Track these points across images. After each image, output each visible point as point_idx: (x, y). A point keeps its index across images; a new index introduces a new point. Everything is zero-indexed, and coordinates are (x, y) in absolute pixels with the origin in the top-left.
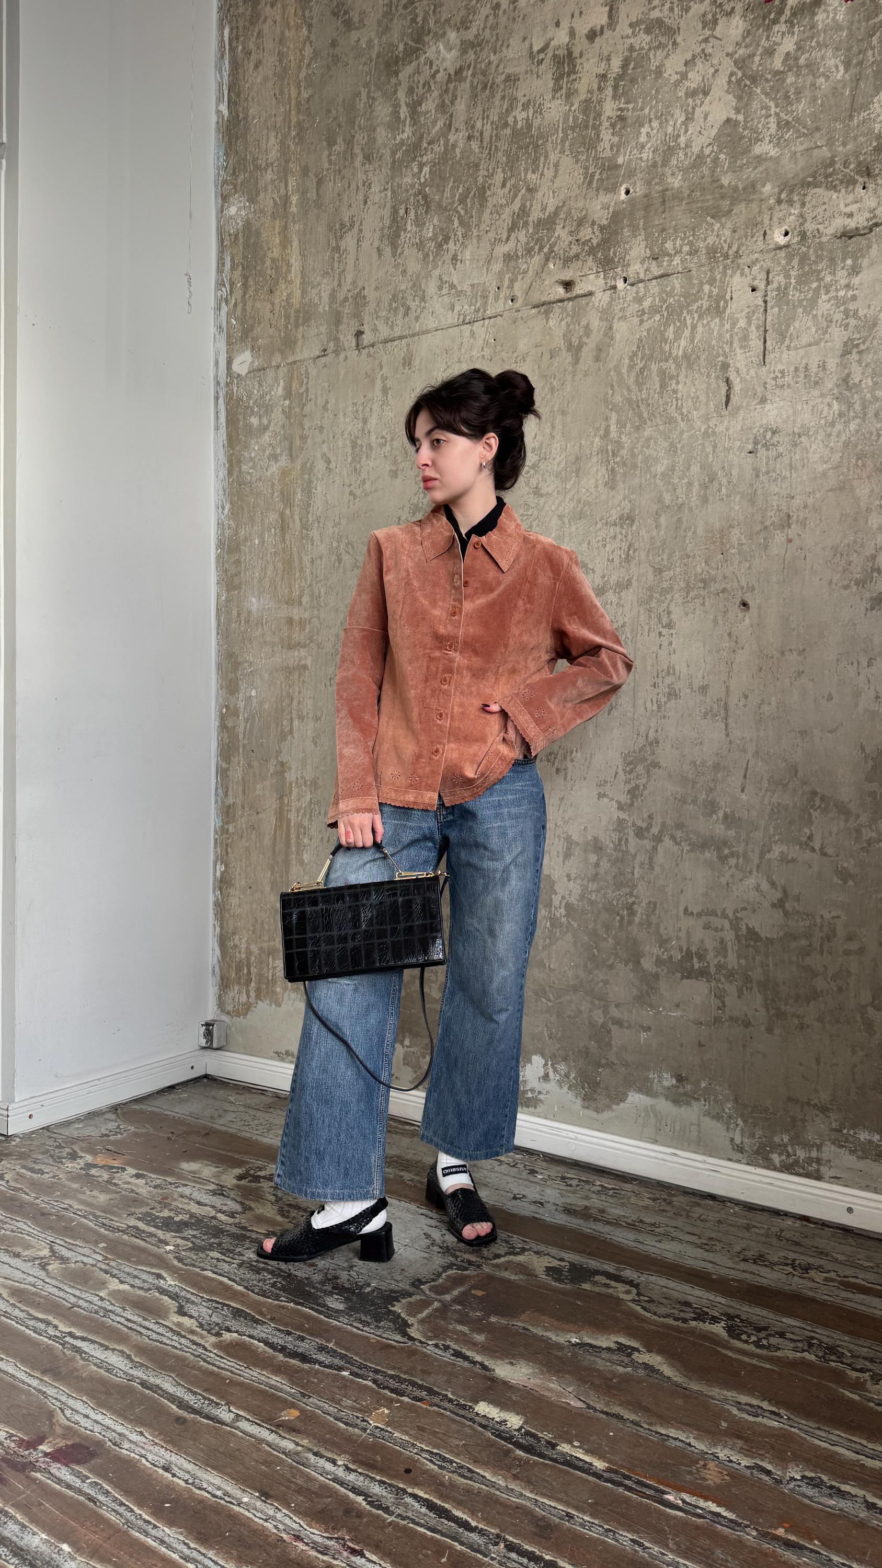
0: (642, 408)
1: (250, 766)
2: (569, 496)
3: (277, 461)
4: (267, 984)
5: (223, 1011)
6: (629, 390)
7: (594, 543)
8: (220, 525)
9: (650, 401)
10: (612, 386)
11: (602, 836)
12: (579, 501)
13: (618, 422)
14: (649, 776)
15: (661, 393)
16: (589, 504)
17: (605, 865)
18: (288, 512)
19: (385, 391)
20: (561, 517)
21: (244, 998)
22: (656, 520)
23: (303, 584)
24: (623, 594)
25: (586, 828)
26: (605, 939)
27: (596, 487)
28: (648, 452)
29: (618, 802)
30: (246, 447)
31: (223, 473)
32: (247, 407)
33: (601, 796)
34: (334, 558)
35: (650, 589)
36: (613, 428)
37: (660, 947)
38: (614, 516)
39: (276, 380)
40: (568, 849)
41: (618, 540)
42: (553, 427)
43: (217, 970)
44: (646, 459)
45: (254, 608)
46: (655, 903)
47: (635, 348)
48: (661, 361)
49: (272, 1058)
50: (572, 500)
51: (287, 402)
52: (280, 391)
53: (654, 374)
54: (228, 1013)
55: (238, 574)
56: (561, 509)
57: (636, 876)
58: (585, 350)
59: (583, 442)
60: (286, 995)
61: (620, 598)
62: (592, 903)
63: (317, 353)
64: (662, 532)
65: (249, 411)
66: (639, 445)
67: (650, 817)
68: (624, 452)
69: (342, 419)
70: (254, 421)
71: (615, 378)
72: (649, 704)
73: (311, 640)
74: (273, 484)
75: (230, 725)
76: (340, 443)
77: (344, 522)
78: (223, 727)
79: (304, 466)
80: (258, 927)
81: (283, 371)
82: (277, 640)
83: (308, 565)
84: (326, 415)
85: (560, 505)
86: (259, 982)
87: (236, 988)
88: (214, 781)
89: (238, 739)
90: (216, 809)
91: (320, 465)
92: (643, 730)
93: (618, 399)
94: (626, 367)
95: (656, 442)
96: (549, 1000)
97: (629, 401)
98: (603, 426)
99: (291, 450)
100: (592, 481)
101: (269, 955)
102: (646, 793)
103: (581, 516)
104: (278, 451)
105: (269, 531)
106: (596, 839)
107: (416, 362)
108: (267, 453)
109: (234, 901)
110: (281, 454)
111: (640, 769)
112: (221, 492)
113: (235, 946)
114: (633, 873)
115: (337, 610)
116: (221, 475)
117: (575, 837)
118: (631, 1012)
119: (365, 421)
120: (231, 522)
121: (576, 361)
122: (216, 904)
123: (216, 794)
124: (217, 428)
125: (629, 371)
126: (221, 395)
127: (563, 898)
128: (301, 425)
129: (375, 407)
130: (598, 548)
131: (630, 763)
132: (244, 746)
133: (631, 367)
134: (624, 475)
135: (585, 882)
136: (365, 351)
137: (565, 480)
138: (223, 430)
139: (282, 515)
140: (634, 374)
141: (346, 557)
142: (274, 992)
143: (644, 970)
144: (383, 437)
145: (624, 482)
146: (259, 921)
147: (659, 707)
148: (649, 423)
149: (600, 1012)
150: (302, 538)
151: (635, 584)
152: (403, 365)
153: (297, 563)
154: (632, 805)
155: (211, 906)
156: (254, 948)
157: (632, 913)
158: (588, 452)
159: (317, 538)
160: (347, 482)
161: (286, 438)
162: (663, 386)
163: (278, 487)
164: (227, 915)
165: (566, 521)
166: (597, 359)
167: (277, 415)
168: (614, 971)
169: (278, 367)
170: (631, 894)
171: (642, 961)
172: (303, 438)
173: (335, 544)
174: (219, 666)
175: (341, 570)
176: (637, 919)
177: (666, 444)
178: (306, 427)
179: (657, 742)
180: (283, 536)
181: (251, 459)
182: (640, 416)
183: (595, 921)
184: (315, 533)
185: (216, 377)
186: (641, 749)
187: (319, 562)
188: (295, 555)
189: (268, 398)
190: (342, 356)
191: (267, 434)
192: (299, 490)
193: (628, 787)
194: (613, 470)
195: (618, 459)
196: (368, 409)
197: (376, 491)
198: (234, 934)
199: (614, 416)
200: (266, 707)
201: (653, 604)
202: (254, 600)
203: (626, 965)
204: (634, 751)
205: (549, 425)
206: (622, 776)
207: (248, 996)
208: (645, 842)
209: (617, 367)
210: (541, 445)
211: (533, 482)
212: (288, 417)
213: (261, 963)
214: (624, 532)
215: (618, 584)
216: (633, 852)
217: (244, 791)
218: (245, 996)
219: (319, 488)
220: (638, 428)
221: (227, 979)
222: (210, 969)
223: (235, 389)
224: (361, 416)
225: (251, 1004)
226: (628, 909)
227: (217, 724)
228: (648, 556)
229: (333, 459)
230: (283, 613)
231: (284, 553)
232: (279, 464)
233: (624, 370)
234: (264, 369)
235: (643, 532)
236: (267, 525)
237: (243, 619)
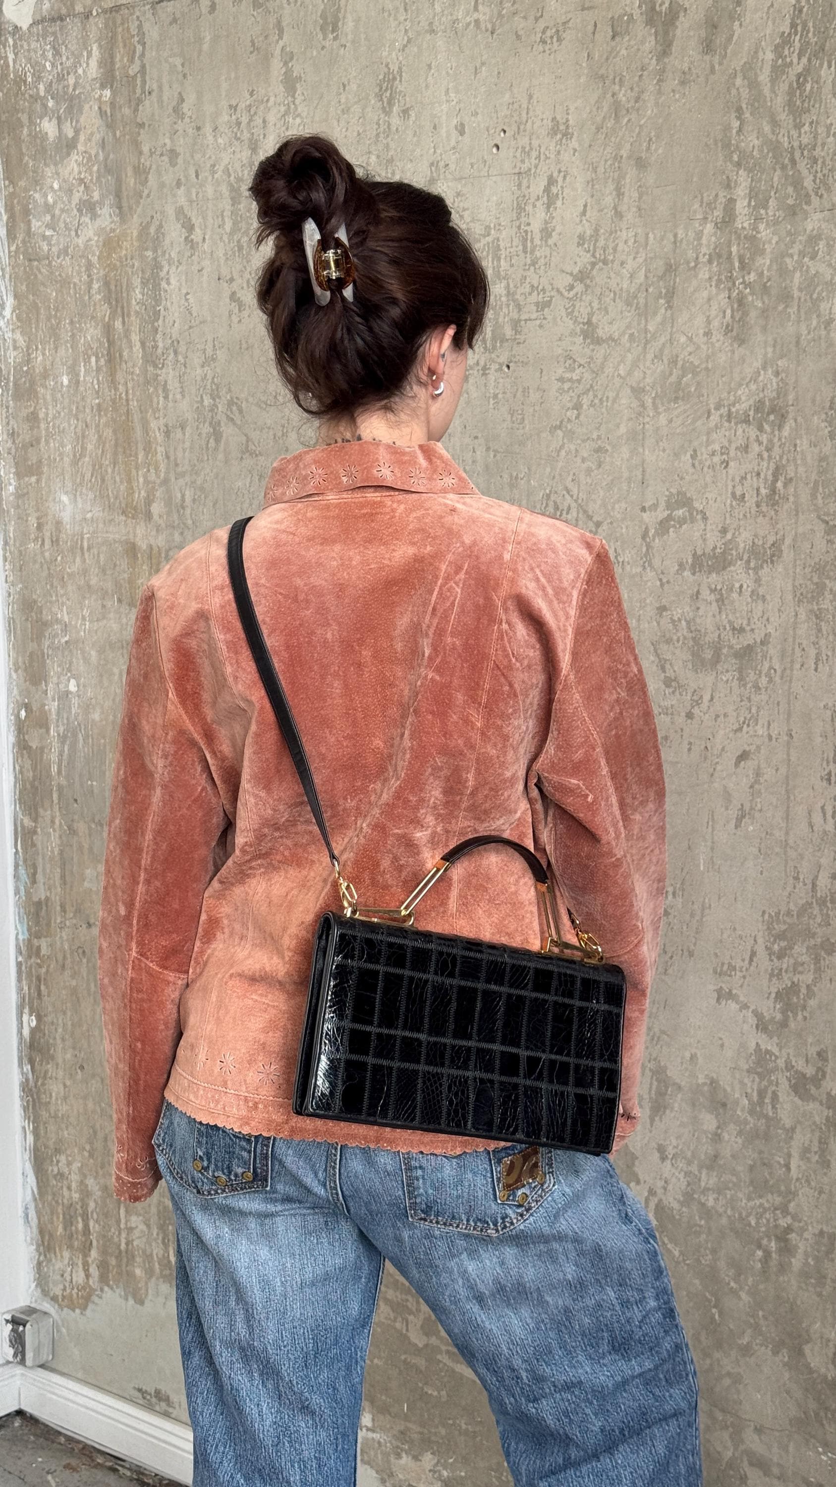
0: (802, 165)
1: (73, 832)
2: (656, 345)
3: (94, 216)
4: (119, 1257)
5: (45, 1293)
6: (775, 123)
7: (703, 454)
9: (818, 152)
10: (739, 110)
11: (726, 1080)
12: (674, 361)
13: (753, 193)
14: (818, 970)
16: (695, 372)
17: (732, 1140)
18: (118, 324)
19: (290, 83)
20: (638, 391)
21: (79, 1277)
23: (152, 477)
24: (764, 573)
25: (693, 1057)
26: (734, 1293)
27: (708, 334)
28: (813, 267)
29: (756, 1013)
30: (37, 182)
32: (35, 98)
33: (722, 995)
34: (206, 429)
35: (819, 568)
36: (741, 206)
38: (745, 402)
39: (85, 44)
40: (661, 1094)
41: (752, 455)
42: (620, 194)
43: (32, 1214)
44: (810, 284)
45: (66, 516)
47: (786, 27)
49: (130, 1400)
50: (658, 357)
51: (107, 93)
52: (92, 68)
54: (54, 1299)
55: (34, 443)
56: (637, 374)
57: (794, 1173)
58: (683, 23)
59: (681, 233)
60: (152, 1284)
61: (758, 581)
62: (707, 1213)
65: (38, 107)
66: (795, 250)
67: (822, 1055)
68: (764, 262)
69: (210, 138)
70: (49, 127)
71: (745, 93)
72: (817, 818)
74: (89, 265)
75: (34, 745)
76: (210, 190)
77: (221, 355)
78: (22, 747)
79: (144, 229)
80: (99, 1145)
81: (96, 25)
82: (109, 586)
83: (160, 437)
84: (180, 126)
85: (635, 364)
86: (104, 1252)
87: (66, 1254)
88: (10, 851)
89: (49, 776)
90: (17, 905)
91: (174, 233)
92: (805, 869)
93: (752, 141)
94: (767, 70)
97: (775, 147)
98: (722, 200)
99: (118, 195)
100: (700, 321)
102: (812, 1003)
103: (678, 394)
104: (96, 196)
105: (87, 361)
106: (713, 1083)
107: (348, 26)
108: (77, 196)
109: (55, 1089)
110: (101, 203)
111: (799, 950)
113: (61, 1176)
114: (787, 1167)
117: (672, 1074)
118: (785, 1449)
120: (18, 336)
121: (665, 49)
122: (26, 1088)
123: (16, 876)
125: (774, 81)
127: (652, 1193)
128: (136, 144)
129: (272, 118)
130: (712, 467)
131: (781, 936)
132: (60, 788)
133: (778, 71)
134: (765, 313)
135: (694, 1168)
137: (645, 313)
139: (108, 329)
140: (784, 87)
141: (228, 430)
142: (131, 1275)
143: (811, 1371)
145: (764, 329)
146: (100, 1135)
148: (815, 201)
149: (726, 1435)
150: (147, 382)
151: (788, 554)
152: (322, 29)
153: (139, 432)
154: (784, 1024)
155: (17, 1092)
156: (90, 1182)
157: (787, 1249)
158: (691, 254)
159: (173, 385)
160: (225, 272)
161: (108, 171)
163: (98, 272)
164: (44, 1113)
165: (649, 402)
166: (708, 47)
167: (90, 118)
168: (752, 1361)
169: (87, 15)
170: (785, 1211)
171: (807, 1349)
172: (141, 172)
173: (207, 401)
175: (221, 456)
176: (796, 1263)
178: (145, 149)
180: (112, 374)
181: (48, 208)
182: (797, 183)
183: (714, 1251)
184: (169, 374)
186: (803, 910)
187: (179, 434)
188: (136, 417)
189: (71, 80)
191: (74, 157)
192: (137, 281)
193: (776, 986)
194: (741, 302)
195: (752, 277)
196: (258, 121)
198: (58, 1151)
199: (743, 180)
200: (96, 716)
202: (65, 498)
203: (775, 1353)
204: (789, 913)
205: (611, 187)
206: (763, 961)
207: (88, 1276)
208: (811, 1106)
209: (749, 69)
210: (596, 230)
211: (582, 310)
212: (110, 126)
213: (106, 1215)
214: (764, 438)
215: (754, 550)
216: (788, 1122)
217: (63, 877)
218: (82, 1274)
219: (173, 281)
220: (792, 212)
221: (51, 1235)
222: (20, 1212)
223: (11, 57)
224: (246, 135)
225: (93, 1290)
226: (778, 1239)
227: (12, 739)
228: (814, 496)
229: (197, 221)
230: (120, 530)
231: (115, 410)
232: (98, 222)
233: (764, 77)
234: (61, 19)
235: (803, 444)
236: (81, 348)
237: (48, 534)
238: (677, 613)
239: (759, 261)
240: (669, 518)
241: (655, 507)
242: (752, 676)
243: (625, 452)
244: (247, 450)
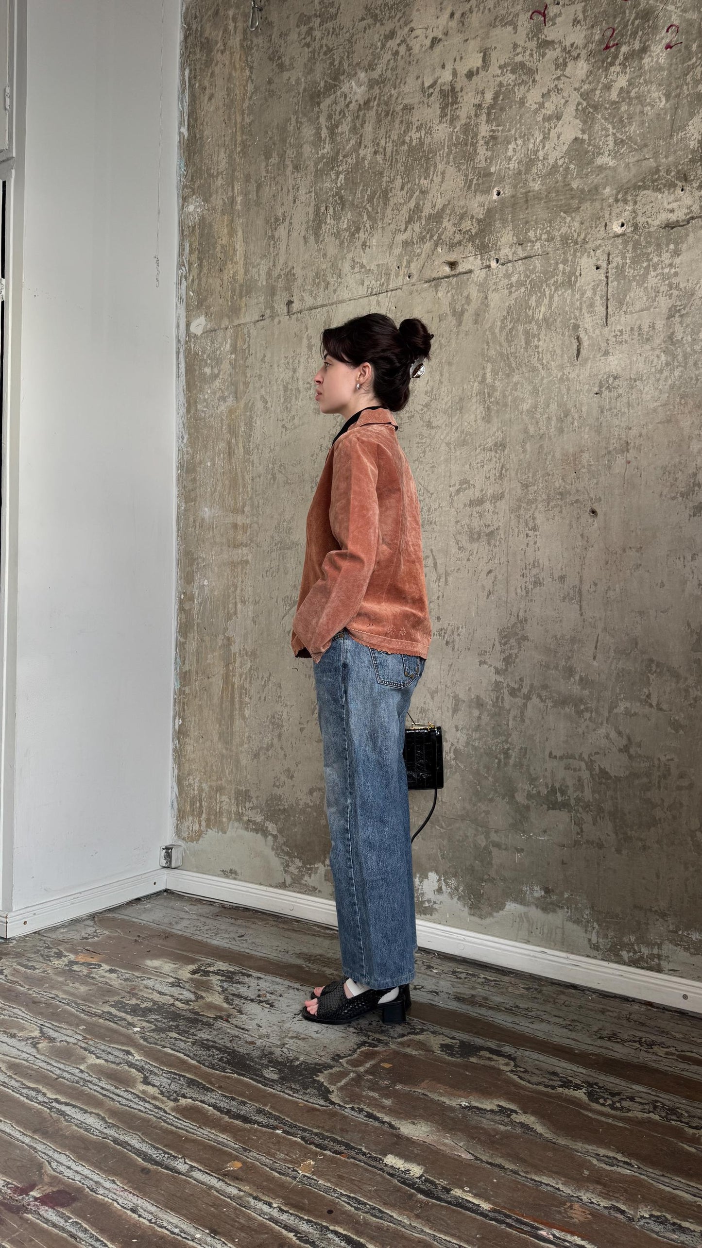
0: (512, 359)
1: (203, 640)
2: (455, 427)
3: (225, 401)
4: (215, 815)
5: (179, 837)
6: (501, 345)
7: (474, 464)
8: (180, 451)
9: (517, 354)
10: (488, 342)
11: (482, 696)
12: (462, 432)
13: (493, 371)
14: (520, 648)
15: (526, 349)
16: (470, 434)
17: (485, 718)
18: (233, 441)
19: (310, 347)
20: (448, 444)
21: (196, 827)
22: (523, 447)
23: (245, 497)
24: (498, 504)
25: (470, 689)
26: (486, 778)
27: (476, 421)
28: (516, 394)
29: (495, 667)
30: (201, 390)
31: (183, 411)
32: (202, 360)
33: (481, 663)
34: (269, 476)
35: (519, 500)
36: (488, 375)
37: (530, 784)
38: (490, 443)
39: (225, 338)
40: (456, 705)
41: (493, 462)
42: (441, 375)
43: (175, 804)
44: (515, 400)
45: (207, 516)
46: (526, 749)
47: (505, 313)
48: (526, 323)
49: (219, 876)
50: (456, 431)
51: (233, 356)
52: (228, 347)
53: (521, 333)
54: (184, 839)
55: (194, 489)
56: (448, 438)
57: (510, 727)
58: (466, 315)
59: (465, 387)
60: (230, 824)
61: (495, 507)
62: (475, 748)
63: (257, 318)
64: (528, 456)
65: (203, 363)
66: (509, 389)
67: (521, 680)
68: (497, 394)
69: (276, 369)
70: (208, 370)
71: (490, 336)
72: (519, 590)
73: (251, 540)
74: (222, 419)
75: (187, 608)
76: (275, 388)
78: (181, 609)
79: (246, 405)
80: (208, 768)
81: (229, 333)
82: (224, 540)
83: (250, 482)
84: (264, 366)
85: (447, 434)
86: (209, 814)
87: (191, 818)
88: (173, 652)
89: (193, 619)
90: (175, 674)
91: (259, 405)
92: (515, 610)
93: (492, 353)
94: (498, 328)
95: (522, 386)
96: (442, 827)
97: (501, 354)
98: (481, 374)
99: (236, 393)
100: (473, 417)
101: (217, 791)
102: (517, 660)
103: (464, 443)
104: (226, 394)
105: (219, 456)
106: (478, 697)
108: (218, 395)
109: (189, 748)
110: (228, 397)
111: (513, 641)
112: (181, 426)
113: (190, 785)
114: (508, 725)
115: (272, 517)
116: (181, 412)
117: (462, 696)
118: (507, 837)
119: (294, 371)
120: (189, 449)
121: (460, 324)
122: (175, 750)
123: (176, 663)
124: (178, 376)
125: (501, 331)
126: (181, 350)
127: (452, 745)
128: (245, 374)
129: (302, 360)
130: (477, 468)
131: (505, 637)
132: (198, 624)
133: (502, 329)
134: (497, 411)
135: (470, 732)
136: (295, 316)
137: (451, 416)
138: (183, 378)
139: (229, 443)
140: (504, 334)
141: (279, 476)
142: (221, 822)
143: (517, 803)
144: (308, 383)
145: (497, 417)
146: (209, 764)
147: (527, 592)
148: (516, 371)
149: (483, 836)
150: (245, 461)
151: (507, 496)
153: (240, 481)
154: (506, 670)
155: (171, 752)
156: (204, 785)
157: (508, 757)
158: (469, 394)
159: (256, 461)
160: (280, 417)
161: (232, 384)
162: (527, 343)
163: (225, 422)
164: (184, 760)
165: (452, 447)
166: (476, 322)
167: (226, 366)
168: (494, 804)
169: (226, 329)
170: (506, 742)
171: (516, 795)
172: (246, 384)
173: (271, 466)
174: (179, 562)
175: (275, 486)
176: (511, 762)
177: (530, 388)
178: (248, 375)
179: (526, 620)
181: (205, 400)
182: (510, 366)
183: (478, 763)
184: (254, 457)
185: (177, 336)
186: (513, 626)
187: (258, 479)
188: (240, 475)
189: (218, 352)
190: (276, 320)
191: (218, 380)
192: (242, 424)
193: (503, 656)
194: (489, 408)
195: (493, 399)
196: (296, 361)
197: (303, 424)
198: (189, 775)
199: (489, 367)
200: (216, 593)
201: (522, 512)
202: (206, 509)
203: (503, 799)
204: (508, 628)
205: (438, 373)
206: (498, 647)
207: (200, 825)
208: (517, 700)
209: (491, 328)
210: (432, 389)
211: (426, 417)
212: (234, 368)
213: (210, 798)
214: (498, 455)
215: (494, 496)
216: (508, 707)
217: (198, 660)
218: (197, 825)
219: (258, 422)
220: (508, 375)
221: (184, 811)
222: (170, 803)
223: (192, 346)
224: (291, 367)
225: (202, 832)
226: (504, 753)
227: (177, 607)
228: (517, 474)
229: (269, 400)
230: (230, 519)
231: (231, 473)
232: (227, 404)
233: (497, 331)
234: (215, 331)
235: (513, 456)
236: (217, 451)
237: (198, 524)
238: (463, 523)
239: (495, 394)
240: (460, 488)
241: (454, 485)
242: (493, 542)
243: (443, 467)
244: (287, 483)
